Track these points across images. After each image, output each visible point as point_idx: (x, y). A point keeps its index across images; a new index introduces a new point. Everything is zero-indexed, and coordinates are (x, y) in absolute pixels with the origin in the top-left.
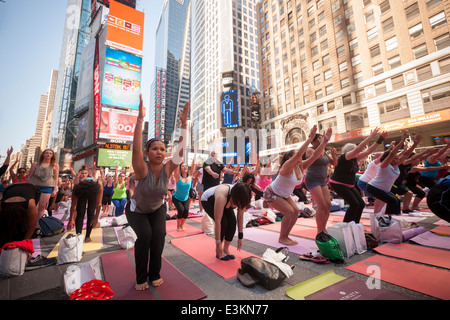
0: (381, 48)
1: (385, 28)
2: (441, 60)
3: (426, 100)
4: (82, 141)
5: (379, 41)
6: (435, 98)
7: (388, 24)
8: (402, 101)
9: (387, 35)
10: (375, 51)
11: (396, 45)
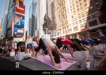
0: (74, 16)
1: (74, 13)
2: (83, 19)
3: (81, 27)
4: (9, 36)
5: (73, 15)
6: (82, 27)
7: (74, 12)
8: (77, 27)
9: (75, 14)
10: (72, 17)
11: (76, 16)
